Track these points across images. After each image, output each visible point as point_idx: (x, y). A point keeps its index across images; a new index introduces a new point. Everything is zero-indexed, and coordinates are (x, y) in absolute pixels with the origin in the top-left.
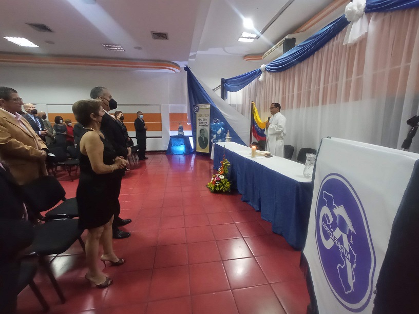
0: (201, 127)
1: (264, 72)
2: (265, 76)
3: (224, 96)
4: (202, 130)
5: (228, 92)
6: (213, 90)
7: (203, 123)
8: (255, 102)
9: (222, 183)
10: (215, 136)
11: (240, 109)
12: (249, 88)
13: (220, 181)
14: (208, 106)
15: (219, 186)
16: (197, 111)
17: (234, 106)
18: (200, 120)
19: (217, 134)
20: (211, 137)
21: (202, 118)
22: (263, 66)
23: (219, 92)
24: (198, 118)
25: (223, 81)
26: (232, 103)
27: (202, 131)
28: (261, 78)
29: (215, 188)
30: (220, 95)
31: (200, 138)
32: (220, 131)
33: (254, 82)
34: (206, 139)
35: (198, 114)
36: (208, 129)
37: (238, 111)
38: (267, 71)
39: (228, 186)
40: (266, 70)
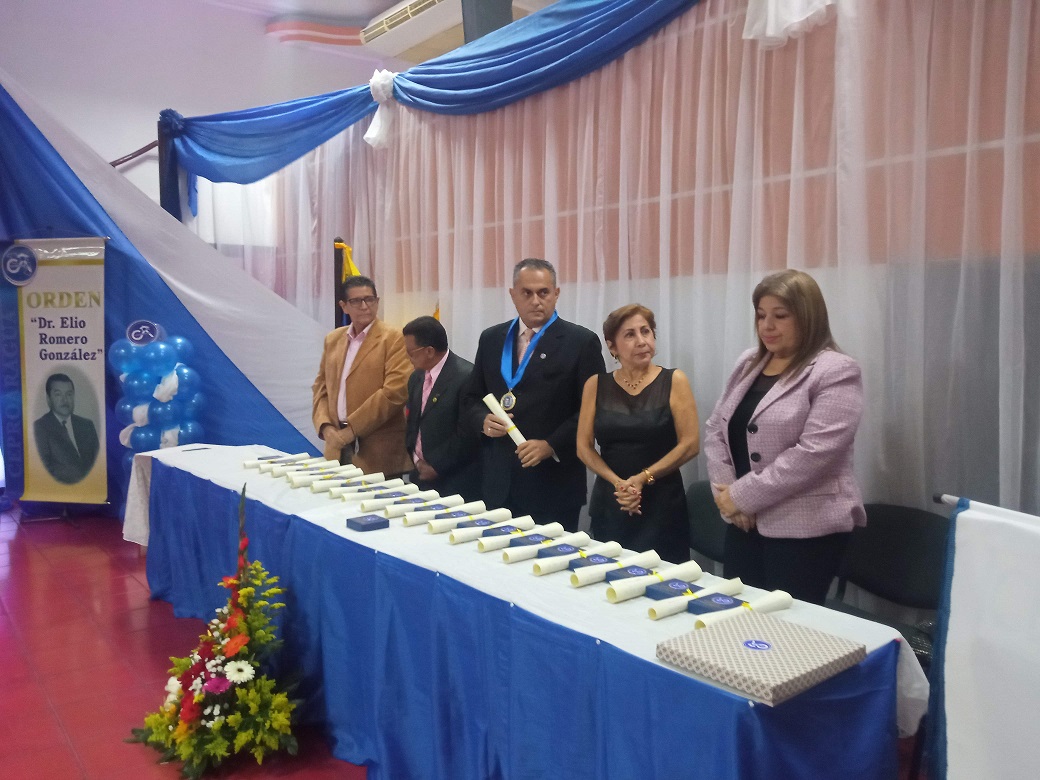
0: (51, 367)
1: (387, 104)
2: (394, 125)
3: (176, 199)
4: (54, 380)
5: (203, 183)
6: (114, 164)
7: (61, 340)
8: (350, 243)
9: (245, 709)
10: (140, 413)
11: (268, 267)
12: (310, 174)
13: (226, 696)
14: (94, 252)
15: (228, 732)
16: (23, 276)
17: (233, 251)
18: (44, 323)
19: (155, 403)
20: (117, 421)
21: (53, 314)
22: (381, 79)
23: (148, 178)
24: (27, 315)
25: (171, 128)
26: (223, 240)
27: (61, 387)
28: (376, 130)
29: (199, 747)
30: (154, 194)
31: (46, 425)
32: (169, 386)
33: (335, 146)
34: (85, 428)
35: (28, 290)
36: (94, 373)
37: (255, 274)
38: (405, 102)
39: (281, 720)
40: (395, 95)
